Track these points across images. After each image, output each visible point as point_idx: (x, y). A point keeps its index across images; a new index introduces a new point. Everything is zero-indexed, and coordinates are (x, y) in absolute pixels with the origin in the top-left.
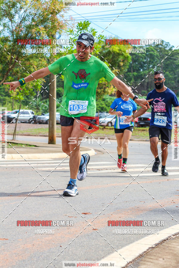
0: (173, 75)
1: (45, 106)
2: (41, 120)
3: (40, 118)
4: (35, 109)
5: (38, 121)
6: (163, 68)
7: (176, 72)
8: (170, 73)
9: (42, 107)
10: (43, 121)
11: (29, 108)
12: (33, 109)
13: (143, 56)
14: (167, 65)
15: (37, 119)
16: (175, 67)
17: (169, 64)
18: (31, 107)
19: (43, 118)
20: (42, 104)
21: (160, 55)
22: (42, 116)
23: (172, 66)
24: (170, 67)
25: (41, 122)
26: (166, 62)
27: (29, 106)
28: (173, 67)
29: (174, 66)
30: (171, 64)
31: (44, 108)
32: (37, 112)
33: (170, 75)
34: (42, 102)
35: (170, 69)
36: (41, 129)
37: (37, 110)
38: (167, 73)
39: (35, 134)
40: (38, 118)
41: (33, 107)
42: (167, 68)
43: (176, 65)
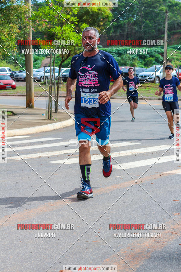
0: (153, 23)
1: (23, 60)
2: (19, 78)
3: (18, 75)
4: (13, 63)
5: (16, 79)
6: (143, 16)
7: (156, 21)
8: (150, 21)
9: (20, 61)
10: (21, 78)
11: (7, 62)
12: (11, 63)
13: (122, 5)
14: (147, 13)
15: (15, 77)
16: (155, 16)
17: (149, 12)
18: (9, 61)
19: (21, 75)
20: (20, 57)
21: (140, 3)
22: (20, 74)
23: (152, 14)
24: (150, 16)
25: (19, 79)
26: (146, 10)
27: (7, 60)
28: (153, 16)
29: (154, 14)
30: (151, 13)
31: (22, 62)
32: (15, 66)
33: (151, 23)
34: (20, 55)
35: (150, 18)
36: (19, 87)
37: (15, 64)
38: (148, 21)
39: (13, 93)
40: (16, 75)
41: (11, 61)
42: (147, 16)
43: (156, 13)
